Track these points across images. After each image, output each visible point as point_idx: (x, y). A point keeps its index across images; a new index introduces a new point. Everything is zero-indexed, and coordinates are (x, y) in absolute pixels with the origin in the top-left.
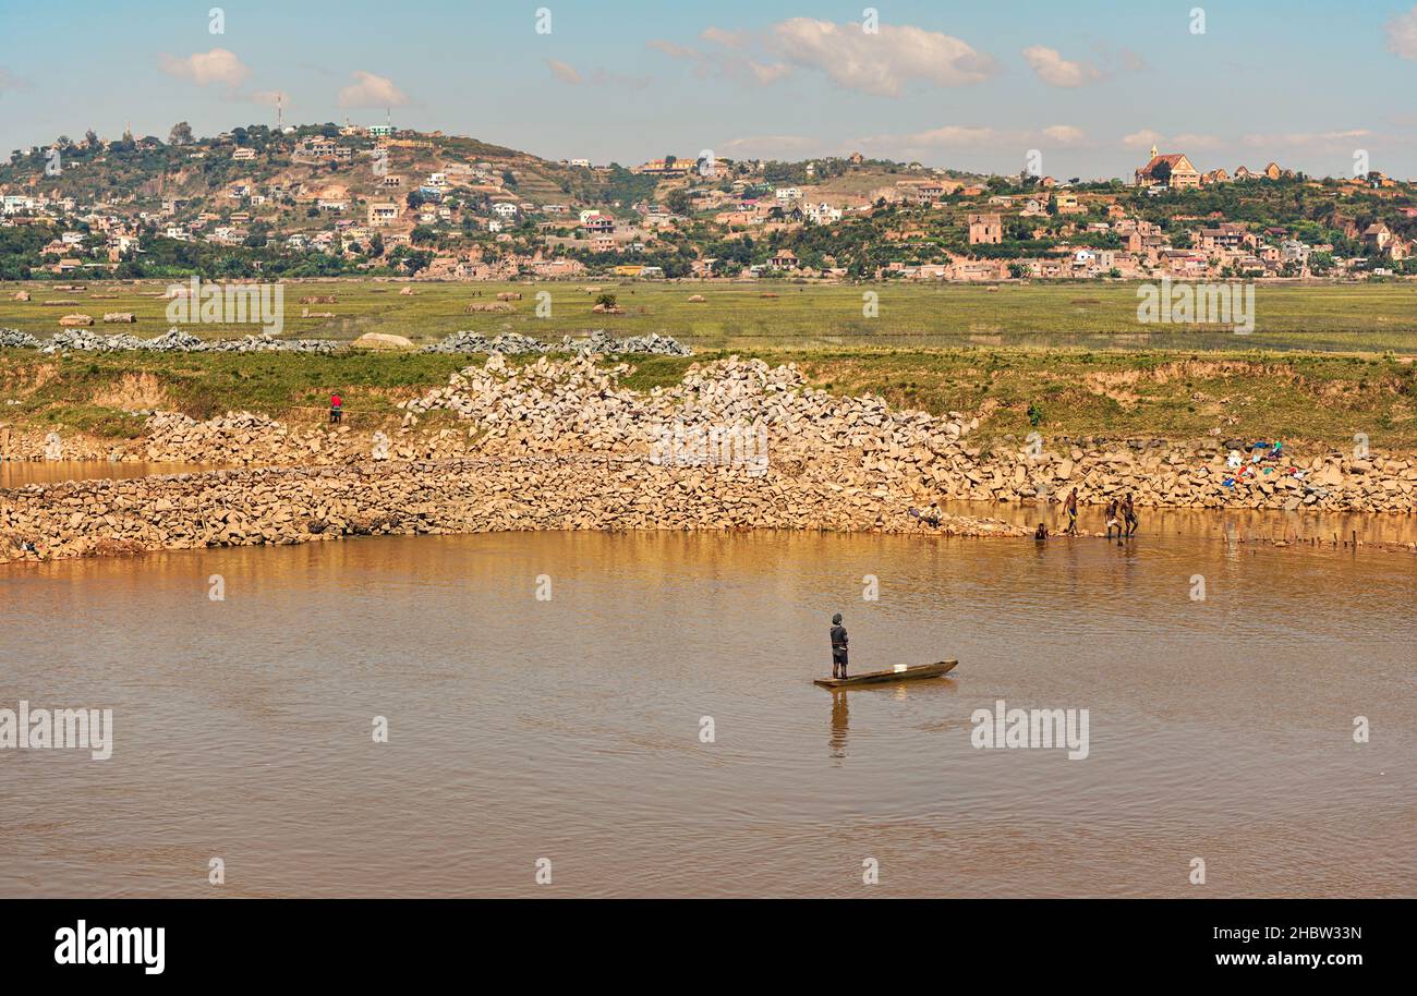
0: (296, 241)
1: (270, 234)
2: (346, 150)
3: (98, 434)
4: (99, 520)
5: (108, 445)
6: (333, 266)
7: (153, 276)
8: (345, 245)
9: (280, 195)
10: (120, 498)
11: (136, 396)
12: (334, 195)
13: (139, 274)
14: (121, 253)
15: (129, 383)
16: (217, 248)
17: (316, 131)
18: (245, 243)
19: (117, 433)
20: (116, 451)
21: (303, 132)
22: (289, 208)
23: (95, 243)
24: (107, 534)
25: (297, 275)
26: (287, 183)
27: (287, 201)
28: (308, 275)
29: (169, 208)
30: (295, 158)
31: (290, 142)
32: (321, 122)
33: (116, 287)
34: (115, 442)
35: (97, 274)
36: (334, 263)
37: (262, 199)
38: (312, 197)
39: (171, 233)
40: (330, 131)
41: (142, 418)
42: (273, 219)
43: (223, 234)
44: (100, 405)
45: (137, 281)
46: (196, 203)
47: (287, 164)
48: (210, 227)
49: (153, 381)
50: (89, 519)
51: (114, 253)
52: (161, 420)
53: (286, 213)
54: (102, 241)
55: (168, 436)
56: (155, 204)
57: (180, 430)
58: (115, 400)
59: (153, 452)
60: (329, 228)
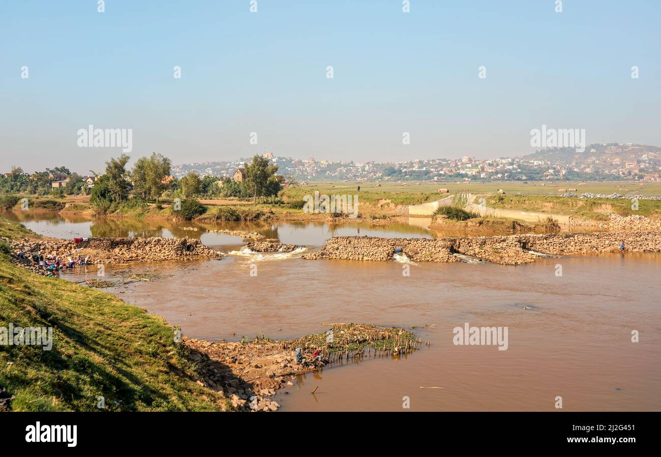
0: (607, 172)
1: (600, 170)
2: (620, 150)
3: (596, 219)
4: (613, 243)
5: (599, 222)
6: (618, 178)
7: (571, 180)
8: (621, 173)
9: (602, 160)
10: (619, 237)
11: (606, 209)
12: (617, 161)
13: (568, 180)
14: (563, 175)
15: (604, 206)
16: (587, 173)
17: (612, 145)
18: (594, 172)
19: (600, 219)
20: (601, 224)
21: (609, 145)
22: (605, 164)
23: (557, 172)
24: (615, 246)
25: (608, 180)
26: (605, 158)
27: (605, 162)
28: (611, 180)
29: (574, 164)
30: (606, 151)
31: (606, 147)
32: (614, 142)
33: (563, 183)
34: (600, 221)
35: (558, 180)
36: (618, 177)
37: (598, 162)
38: (611, 161)
39: (575, 170)
40: (616, 145)
41: (608, 216)
42: (601, 167)
43: (588, 170)
44: (596, 212)
45: (567, 181)
46: (581, 162)
47: (605, 153)
48: (585, 168)
49: (610, 206)
50: (610, 242)
51: (561, 174)
52: (613, 216)
53: (604, 165)
54: (559, 171)
55: (615, 221)
56: (571, 163)
57: (619, 219)
58: (600, 211)
59: (611, 225)
60: (616, 168)
